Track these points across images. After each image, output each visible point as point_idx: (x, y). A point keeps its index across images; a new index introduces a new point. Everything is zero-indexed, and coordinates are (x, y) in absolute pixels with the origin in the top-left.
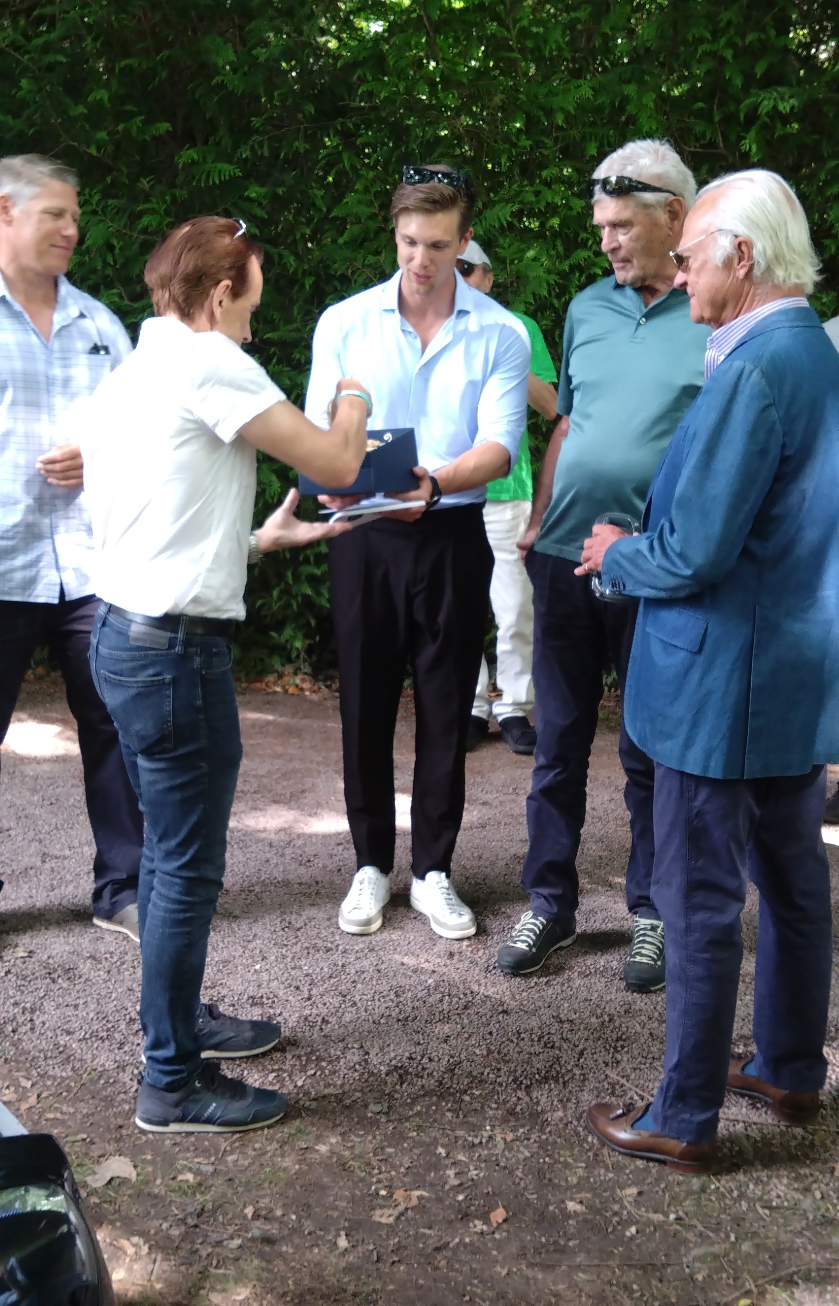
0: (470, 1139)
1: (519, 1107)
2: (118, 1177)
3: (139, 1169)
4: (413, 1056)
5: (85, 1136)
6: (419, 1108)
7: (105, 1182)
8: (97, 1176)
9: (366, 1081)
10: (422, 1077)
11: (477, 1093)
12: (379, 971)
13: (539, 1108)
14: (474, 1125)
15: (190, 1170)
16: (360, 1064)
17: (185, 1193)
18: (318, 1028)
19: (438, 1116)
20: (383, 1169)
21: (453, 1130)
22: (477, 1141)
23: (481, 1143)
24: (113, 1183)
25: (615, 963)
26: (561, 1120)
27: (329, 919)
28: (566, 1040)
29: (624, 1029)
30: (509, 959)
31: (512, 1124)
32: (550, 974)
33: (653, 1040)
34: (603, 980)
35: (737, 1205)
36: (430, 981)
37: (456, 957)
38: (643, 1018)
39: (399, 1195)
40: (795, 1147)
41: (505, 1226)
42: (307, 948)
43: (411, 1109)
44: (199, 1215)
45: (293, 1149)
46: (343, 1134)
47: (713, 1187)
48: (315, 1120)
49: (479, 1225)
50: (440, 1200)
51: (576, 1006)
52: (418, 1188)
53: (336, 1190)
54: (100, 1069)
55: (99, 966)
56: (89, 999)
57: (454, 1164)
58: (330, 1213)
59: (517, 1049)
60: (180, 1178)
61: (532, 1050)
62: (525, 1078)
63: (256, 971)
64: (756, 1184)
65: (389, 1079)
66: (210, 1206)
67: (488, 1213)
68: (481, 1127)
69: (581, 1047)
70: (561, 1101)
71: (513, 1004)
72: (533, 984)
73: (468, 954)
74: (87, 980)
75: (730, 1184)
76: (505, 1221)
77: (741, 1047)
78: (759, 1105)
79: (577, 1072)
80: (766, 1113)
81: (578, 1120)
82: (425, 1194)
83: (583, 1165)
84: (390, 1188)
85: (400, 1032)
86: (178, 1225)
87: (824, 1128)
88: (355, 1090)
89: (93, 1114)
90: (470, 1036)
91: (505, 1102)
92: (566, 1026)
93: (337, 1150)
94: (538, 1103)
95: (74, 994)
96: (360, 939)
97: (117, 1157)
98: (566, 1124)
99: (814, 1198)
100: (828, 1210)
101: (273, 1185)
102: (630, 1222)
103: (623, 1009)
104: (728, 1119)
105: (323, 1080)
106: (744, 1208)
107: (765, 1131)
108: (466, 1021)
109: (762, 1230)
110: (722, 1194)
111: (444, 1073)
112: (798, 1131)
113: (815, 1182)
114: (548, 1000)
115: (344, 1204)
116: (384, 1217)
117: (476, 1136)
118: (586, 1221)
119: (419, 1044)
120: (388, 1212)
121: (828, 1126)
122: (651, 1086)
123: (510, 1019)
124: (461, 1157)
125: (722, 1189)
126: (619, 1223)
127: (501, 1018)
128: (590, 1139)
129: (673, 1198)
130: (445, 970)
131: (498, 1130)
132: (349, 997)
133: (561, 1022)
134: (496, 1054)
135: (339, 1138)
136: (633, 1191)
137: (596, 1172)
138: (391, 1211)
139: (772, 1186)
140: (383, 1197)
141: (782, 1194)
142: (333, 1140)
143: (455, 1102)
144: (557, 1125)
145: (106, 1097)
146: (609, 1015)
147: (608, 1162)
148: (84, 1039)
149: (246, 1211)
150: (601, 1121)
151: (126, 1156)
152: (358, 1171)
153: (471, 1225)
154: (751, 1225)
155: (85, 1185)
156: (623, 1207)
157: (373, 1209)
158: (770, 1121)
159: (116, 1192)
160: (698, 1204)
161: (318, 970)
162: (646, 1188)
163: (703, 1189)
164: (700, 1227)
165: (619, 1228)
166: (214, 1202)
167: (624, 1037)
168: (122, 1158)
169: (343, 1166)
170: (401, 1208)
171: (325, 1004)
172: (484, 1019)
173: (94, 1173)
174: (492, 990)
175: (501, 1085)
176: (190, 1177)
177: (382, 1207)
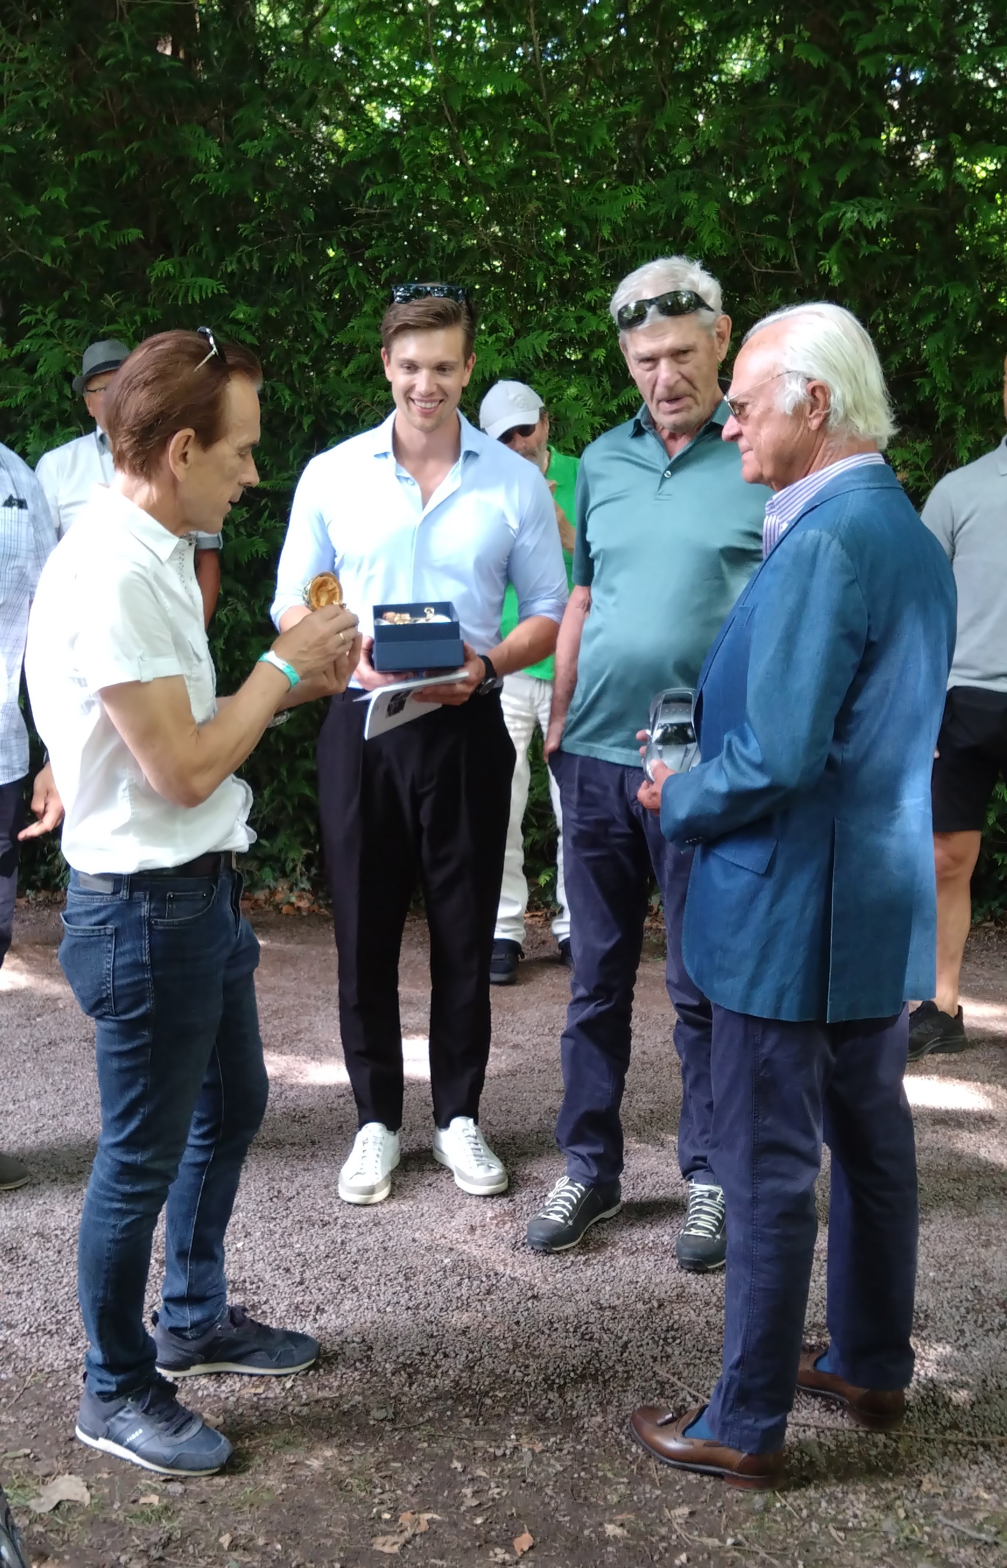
0: (491, 1450)
1: (551, 1411)
2: (68, 1500)
3: (93, 1491)
4: (425, 1351)
5: (28, 1451)
6: (431, 1414)
7: (51, 1507)
8: (42, 1500)
9: (368, 1382)
10: (435, 1377)
11: (501, 1395)
12: (385, 1249)
13: (574, 1413)
14: (496, 1434)
15: (155, 1491)
16: (361, 1361)
17: (149, 1520)
18: (311, 1317)
19: (453, 1423)
20: (387, 1487)
21: (471, 1440)
22: (499, 1453)
23: (504, 1455)
24: (61, 1508)
25: (666, 1238)
26: (599, 1427)
27: (326, 1187)
28: (607, 1330)
29: (677, 1317)
30: (541, 1234)
31: (542, 1432)
32: (589, 1251)
33: (711, 1330)
34: (652, 1258)
35: (807, 1526)
36: (446, 1261)
37: (478, 1232)
38: (699, 1303)
39: (405, 1518)
40: (876, 1457)
41: (531, 1555)
42: (300, 1222)
43: (422, 1415)
44: (165, 1546)
45: (279, 1465)
46: (340, 1446)
47: (778, 1505)
48: (306, 1429)
49: (500, 1554)
50: (455, 1524)
51: (619, 1290)
52: (428, 1510)
53: (330, 1513)
54: (47, 1370)
55: (48, 1245)
56: (35, 1284)
57: (472, 1480)
58: (323, 1541)
59: (549, 1342)
60: (142, 1500)
61: (567, 1343)
62: (558, 1376)
63: (237, 1250)
64: (829, 1502)
65: (395, 1380)
66: (178, 1534)
67: (511, 1539)
68: (505, 1436)
69: (625, 1338)
70: (601, 1404)
71: (544, 1289)
72: (569, 1264)
73: (493, 1227)
74: (33, 1262)
75: (799, 1502)
76: (531, 1548)
77: (814, 1337)
78: (834, 1407)
79: (620, 1368)
80: (842, 1416)
81: (620, 1427)
82: (436, 1516)
83: (625, 1480)
84: (394, 1510)
85: (409, 1323)
86: (139, 1558)
87: (911, 1433)
88: (355, 1393)
89: (38, 1424)
90: (493, 1326)
91: (534, 1405)
92: (608, 1313)
93: (332, 1466)
94: (572, 1407)
95: (17, 1277)
96: (364, 1210)
97: (67, 1476)
98: (606, 1432)
99: (898, 1518)
100: (913, 1531)
101: (254, 1509)
102: (678, 1549)
103: (674, 1293)
104: (796, 1424)
105: (317, 1380)
106: (815, 1531)
107: (841, 1438)
108: (488, 1309)
109: (836, 1556)
110: (790, 1514)
111: (462, 1371)
112: (881, 1438)
113: (899, 1498)
114: (586, 1283)
115: (340, 1530)
116: (387, 1545)
117: (499, 1447)
118: (627, 1547)
119: (432, 1336)
120: (392, 1539)
121: (915, 1432)
122: (707, 1385)
123: (541, 1306)
124: (480, 1472)
125: (789, 1508)
126: (666, 1550)
127: (530, 1305)
128: (634, 1449)
129: (732, 1519)
130: (465, 1247)
131: (524, 1439)
132: (349, 1281)
133: (601, 1308)
134: (524, 1347)
135: (335, 1451)
136: (685, 1510)
137: (641, 1489)
138: (395, 1538)
139: (848, 1503)
140: (387, 1521)
141: (859, 1513)
142: (328, 1453)
143: (474, 1406)
144: (595, 1432)
145: (54, 1403)
146: (659, 1300)
147: (655, 1475)
148: (29, 1333)
149: (222, 1540)
150: (647, 1428)
151: (77, 1474)
152: (355, 1489)
153: (491, 1554)
154: (823, 1550)
155: (27, 1511)
156: (672, 1531)
157: (375, 1536)
158: (847, 1425)
159: (65, 1519)
160: (760, 1527)
161: (313, 1248)
162: (699, 1507)
163: (767, 1509)
164: (763, 1554)
165: (667, 1555)
166: (182, 1529)
167: (676, 1326)
168: (73, 1477)
169: (339, 1484)
170: (407, 1534)
171: (320, 1290)
172: (510, 1306)
173: (39, 1496)
174: (520, 1271)
175: (528, 1384)
176: (154, 1499)
177: (385, 1533)
